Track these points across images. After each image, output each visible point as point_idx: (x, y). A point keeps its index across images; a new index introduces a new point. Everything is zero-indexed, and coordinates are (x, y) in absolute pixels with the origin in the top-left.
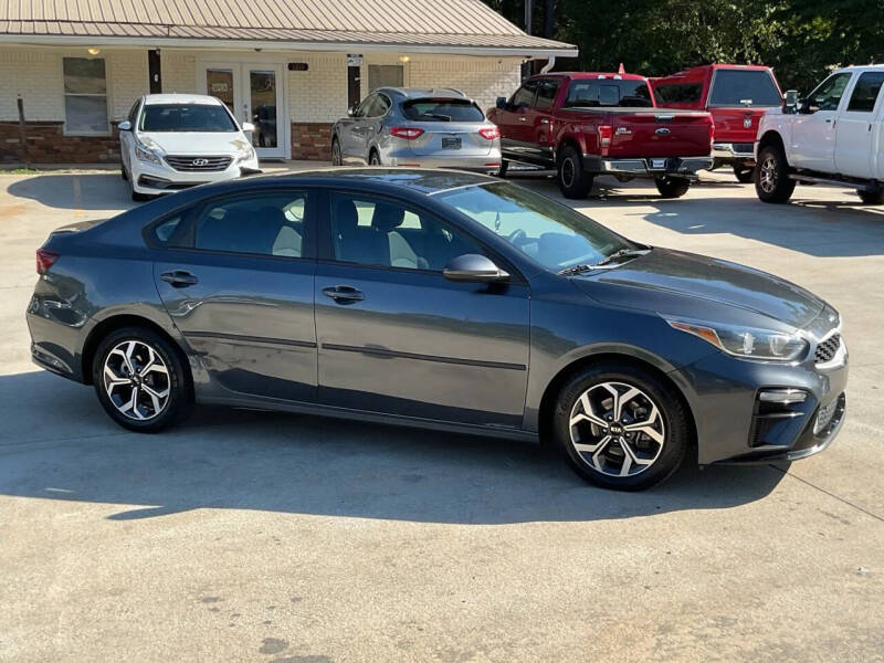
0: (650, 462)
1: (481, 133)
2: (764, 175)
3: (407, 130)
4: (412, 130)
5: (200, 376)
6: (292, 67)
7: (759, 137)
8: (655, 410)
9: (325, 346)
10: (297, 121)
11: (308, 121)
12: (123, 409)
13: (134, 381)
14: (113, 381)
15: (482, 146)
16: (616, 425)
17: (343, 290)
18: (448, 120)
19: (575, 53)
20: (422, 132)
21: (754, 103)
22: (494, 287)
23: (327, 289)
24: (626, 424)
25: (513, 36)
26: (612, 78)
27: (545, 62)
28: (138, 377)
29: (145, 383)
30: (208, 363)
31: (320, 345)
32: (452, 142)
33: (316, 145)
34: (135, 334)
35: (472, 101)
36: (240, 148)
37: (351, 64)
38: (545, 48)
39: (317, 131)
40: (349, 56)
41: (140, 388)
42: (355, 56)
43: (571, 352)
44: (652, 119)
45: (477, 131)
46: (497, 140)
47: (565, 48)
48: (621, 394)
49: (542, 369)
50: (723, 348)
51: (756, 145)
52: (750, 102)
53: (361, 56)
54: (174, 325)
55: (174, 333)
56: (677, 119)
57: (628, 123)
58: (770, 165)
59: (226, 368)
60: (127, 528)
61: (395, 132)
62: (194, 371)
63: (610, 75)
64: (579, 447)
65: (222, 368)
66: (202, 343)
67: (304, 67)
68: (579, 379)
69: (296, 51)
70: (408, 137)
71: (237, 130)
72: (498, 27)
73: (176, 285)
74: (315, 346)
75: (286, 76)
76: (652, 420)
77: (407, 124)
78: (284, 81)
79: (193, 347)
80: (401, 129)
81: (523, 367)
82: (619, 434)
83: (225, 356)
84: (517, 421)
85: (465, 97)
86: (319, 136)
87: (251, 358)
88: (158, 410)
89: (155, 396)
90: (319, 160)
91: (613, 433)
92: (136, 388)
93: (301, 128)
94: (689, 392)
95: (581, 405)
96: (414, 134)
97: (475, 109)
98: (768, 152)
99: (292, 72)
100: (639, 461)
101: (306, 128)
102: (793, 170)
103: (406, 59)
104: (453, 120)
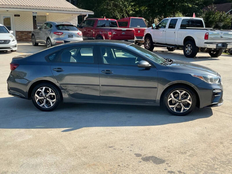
0: (188, 109)
1: (78, 34)
2: (146, 44)
3: (59, 33)
4: (60, 33)
5: (65, 96)
6: (15, 15)
7: (145, 35)
8: (189, 96)
9: (102, 85)
10: (18, 31)
11: (20, 31)
12: (41, 106)
13: (44, 98)
14: (38, 98)
15: (78, 37)
16: (180, 100)
17: (107, 71)
18: (69, 30)
19: (93, 13)
20: (63, 33)
21: (140, 27)
22: (147, 68)
23: (103, 71)
24: (182, 100)
25: (75, 8)
26: (108, 20)
27: (86, 16)
28: (46, 97)
29: (48, 98)
30: (67, 92)
31: (100, 85)
32: (71, 36)
33: (23, 37)
34: (45, 85)
35: (74, 25)
36: (12, 38)
37: (34, 15)
38: (85, 12)
39: (23, 33)
40: (33, 13)
41: (46, 99)
42: (35, 13)
43: (169, 83)
44: (121, 30)
45: (77, 33)
46: (82, 35)
47: (90, 12)
48: (181, 93)
49: (161, 88)
50: (205, 81)
51: (144, 37)
52: (139, 26)
53: (36, 13)
54: (58, 82)
55: (58, 84)
56: (127, 30)
57: (115, 31)
58: (148, 42)
59: (73, 93)
60: (70, 133)
61: (55, 33)
62: (63, 94)
63: (107, 19)
64: (170, 106)
65: (71, 93)
66: (66, 86)
67: (19, 16)
68: (170, 90)
69: (17, 12)
70: (59, 35)
71: (9, 33)
72: (70, 6)
73: (58, 71)
74: (99, 85)
75: (14, 18)
76: (189, 98)
77: (58, 31)
78: (13, 20)
79: (63, 88)
80: (57, 32)
81: (156, 88)
82: (180, 102)
83: (73, 90)
84: (154, 101)
85: (72, 24)
86: (24, 35)
87: (80, 90)
88: (52, 105)
89: (51, 101)
90: (24, 41)
91: (179, 102)
92: (45, 100)
93: (19, 32)
94: (198, 91)
95: (171, 96)
96: (61, 34)
97: (75, 27)
98: (147, 39)
99: (15, 17)
100: (185, 108)
101: (20, 33)
102: (154, 43)
103: (48, 14)
104: (71, 30)
